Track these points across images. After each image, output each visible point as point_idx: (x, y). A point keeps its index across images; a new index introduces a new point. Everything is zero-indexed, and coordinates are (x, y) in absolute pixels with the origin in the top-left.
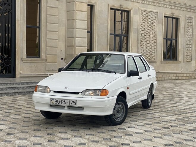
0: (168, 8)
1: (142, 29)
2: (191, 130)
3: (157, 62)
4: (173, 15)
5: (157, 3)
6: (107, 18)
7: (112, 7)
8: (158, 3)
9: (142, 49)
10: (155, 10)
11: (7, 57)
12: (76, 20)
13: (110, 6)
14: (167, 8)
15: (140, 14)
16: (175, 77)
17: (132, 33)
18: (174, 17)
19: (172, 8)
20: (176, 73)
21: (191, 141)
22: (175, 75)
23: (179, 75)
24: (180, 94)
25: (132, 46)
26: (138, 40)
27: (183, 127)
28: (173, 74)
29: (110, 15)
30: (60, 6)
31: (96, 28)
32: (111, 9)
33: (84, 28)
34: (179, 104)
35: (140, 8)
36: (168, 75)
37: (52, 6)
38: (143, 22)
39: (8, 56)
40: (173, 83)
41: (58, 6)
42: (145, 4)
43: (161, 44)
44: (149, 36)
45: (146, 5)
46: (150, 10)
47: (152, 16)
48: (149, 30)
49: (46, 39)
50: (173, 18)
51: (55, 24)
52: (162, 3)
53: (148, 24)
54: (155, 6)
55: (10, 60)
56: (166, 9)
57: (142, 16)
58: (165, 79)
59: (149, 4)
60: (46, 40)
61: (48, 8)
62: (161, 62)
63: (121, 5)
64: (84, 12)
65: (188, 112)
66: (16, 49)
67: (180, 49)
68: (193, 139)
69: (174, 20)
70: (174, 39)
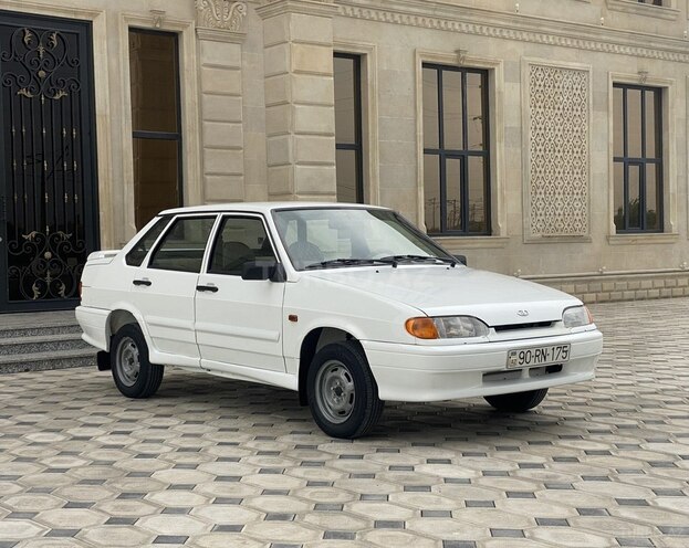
0: (626, 54)
1: (536, 128)
2: (653, 464)
3: (593, 240)
4: (645, 79)
5: (584, 39)
6: (412, 98)
7: (429, 60)
8: (590, 40)
9: (538, 196)
10: (578, 64)
11: (70, 239)
12: (297, 106)
13: (421, 56)
14: (621, 54)
15: (528, 80)
16: (660, 288)
17: (503, 144)
18: (647, 83)
19: (638, 56)
20: (662, 275)
21: (643, 503)
22: (660, 283)
23: (671, 282)
24: (661, 344)
25: (502, 189)
26: (523, 166)
27: (629, 454)
28: (652, 277)
29: (421, 86)
30: (245, 63)
31: (373, 132)
32: (425, 65)
33: (323, 131)
34: (645, 377)
35: (527, 59)
36: (633, 284)
37: (216, 62)
38: (538, 105)
39: (74, 234)
40: (650, 309)
41: (239, 64)
42: (543, 43)
43: (606, 179)
44: (561, 154)
45: (547, 48)
46: (562, 63)
47: (568, 84)
48: (561, 133)
49: (203, 174)
50: (643, 88)
51: (231, 125)
52: (604, 37)
53: (556, 111)
54: (580, 48)
55: (80, 249)
56: (617, 58)
57: (535, 84)
58: (626, 297)
59: (556, 45)
60: (203, 178)
61: (204, 69)
62: (608, 240)
63: (458, 51)
64: (320, 78)
65: (667, 403)
66: (101, 213)
67: (673, 194)
68: (650, 497)
69: (650, 95)
70: (650, 161)
